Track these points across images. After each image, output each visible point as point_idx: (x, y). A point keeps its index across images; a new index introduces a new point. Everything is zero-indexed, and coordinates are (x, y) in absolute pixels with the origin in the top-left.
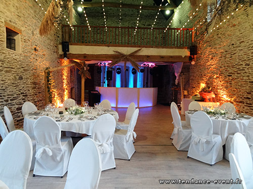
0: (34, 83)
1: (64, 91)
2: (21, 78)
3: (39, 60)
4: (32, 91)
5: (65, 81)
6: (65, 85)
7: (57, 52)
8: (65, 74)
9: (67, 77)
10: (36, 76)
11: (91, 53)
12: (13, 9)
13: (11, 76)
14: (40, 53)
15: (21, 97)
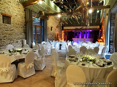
0: (55, 37)
1: (62, 39)
2: (53, 36)
3: (56, 32)
4: (55, 39)
5: (63, 37)
6: (63, 38)
7: (61, 29)
8: (63, 34)
9: (64, 35)
10: (55, 35)
11: (69, 29)
12: (52, 23)
13: (51, 36)
14: (57, 30)
15: (53, 40)
